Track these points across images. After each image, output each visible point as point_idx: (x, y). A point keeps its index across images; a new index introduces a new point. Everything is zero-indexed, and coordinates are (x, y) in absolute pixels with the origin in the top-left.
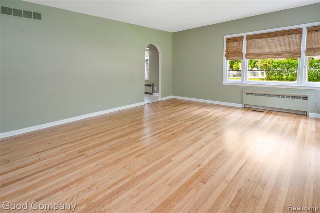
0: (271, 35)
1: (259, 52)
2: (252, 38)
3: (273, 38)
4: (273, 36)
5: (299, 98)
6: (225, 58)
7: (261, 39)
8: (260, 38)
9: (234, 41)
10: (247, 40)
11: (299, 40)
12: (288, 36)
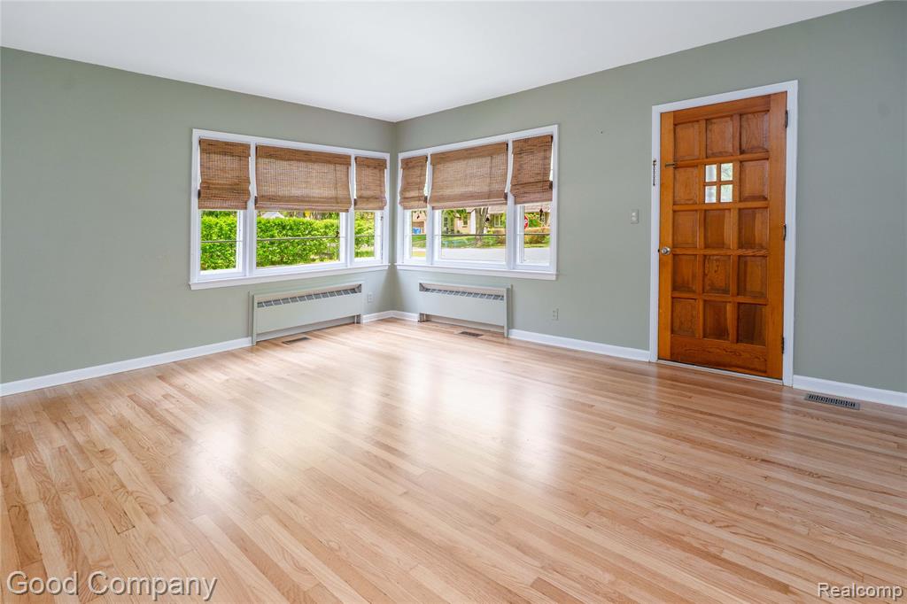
0: (307, 157)
1: (287, 193)
2: (270, 156)
3: (310, 165)
4: (310, 161)
5: (346, 291)
6: (195, 201)
7: (289, 162)
8: (288, 160)
9: (225, 154)
10: (257, 157)
11: (344, 179)
12: (332, 167)
